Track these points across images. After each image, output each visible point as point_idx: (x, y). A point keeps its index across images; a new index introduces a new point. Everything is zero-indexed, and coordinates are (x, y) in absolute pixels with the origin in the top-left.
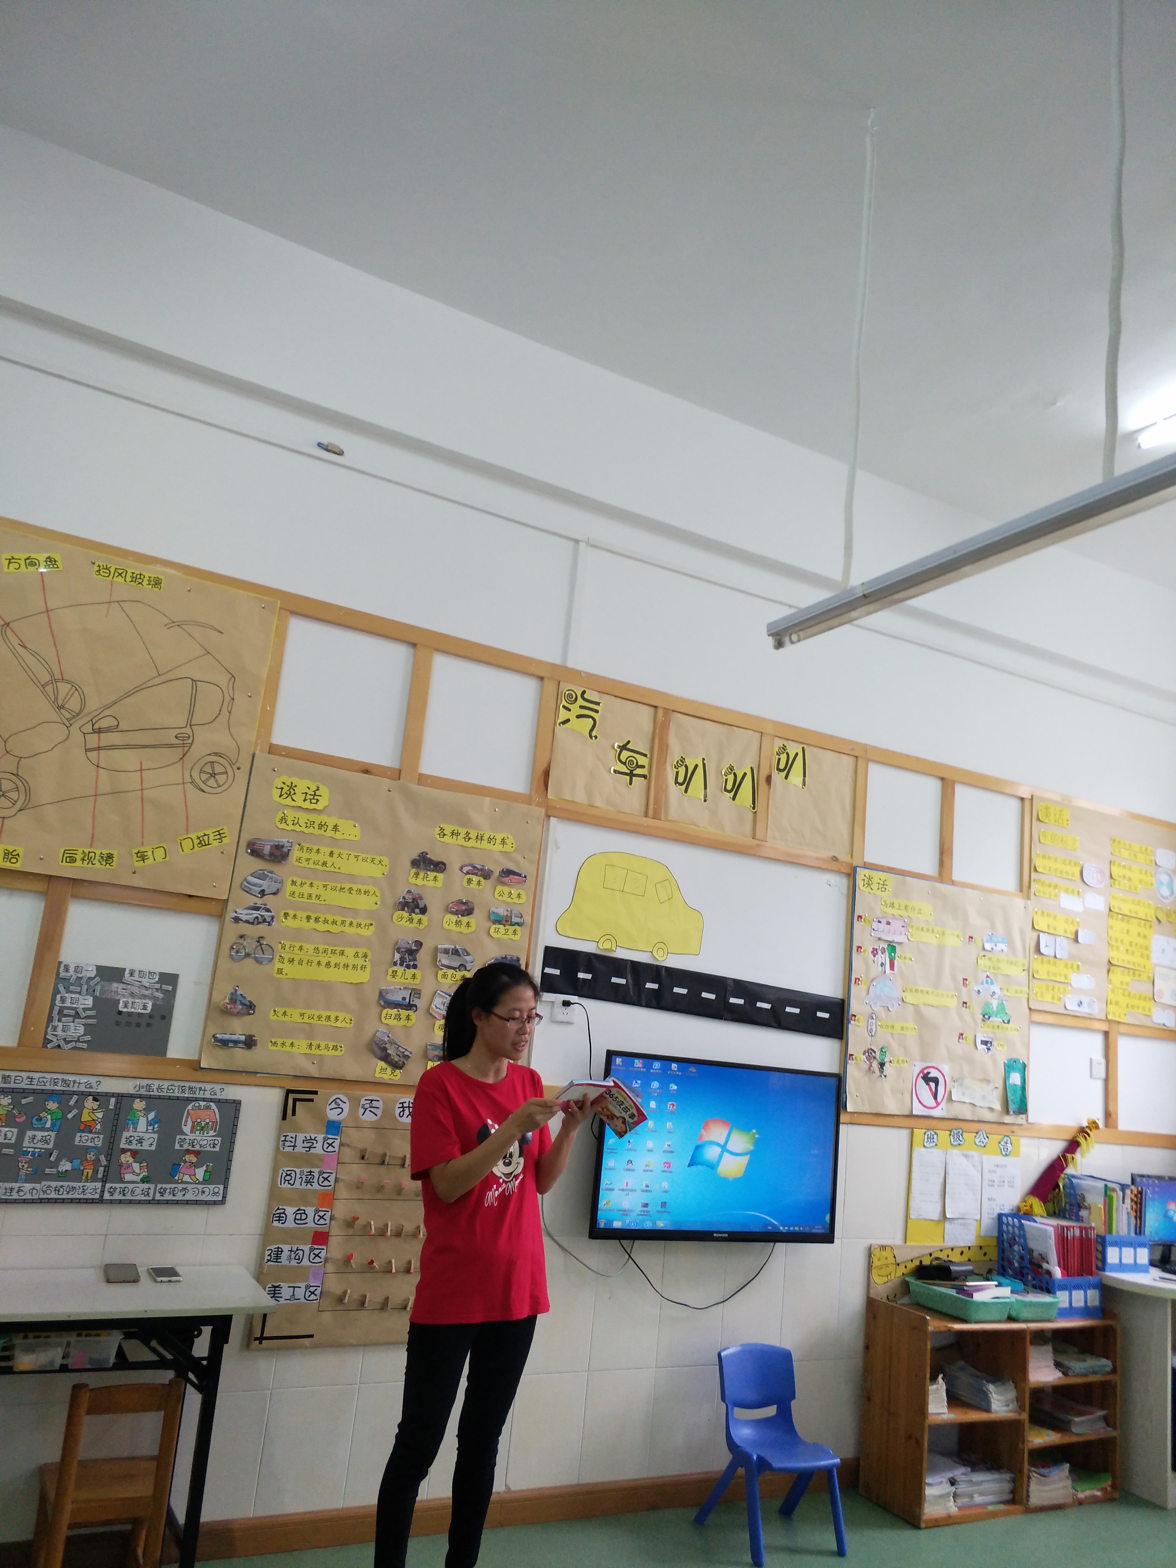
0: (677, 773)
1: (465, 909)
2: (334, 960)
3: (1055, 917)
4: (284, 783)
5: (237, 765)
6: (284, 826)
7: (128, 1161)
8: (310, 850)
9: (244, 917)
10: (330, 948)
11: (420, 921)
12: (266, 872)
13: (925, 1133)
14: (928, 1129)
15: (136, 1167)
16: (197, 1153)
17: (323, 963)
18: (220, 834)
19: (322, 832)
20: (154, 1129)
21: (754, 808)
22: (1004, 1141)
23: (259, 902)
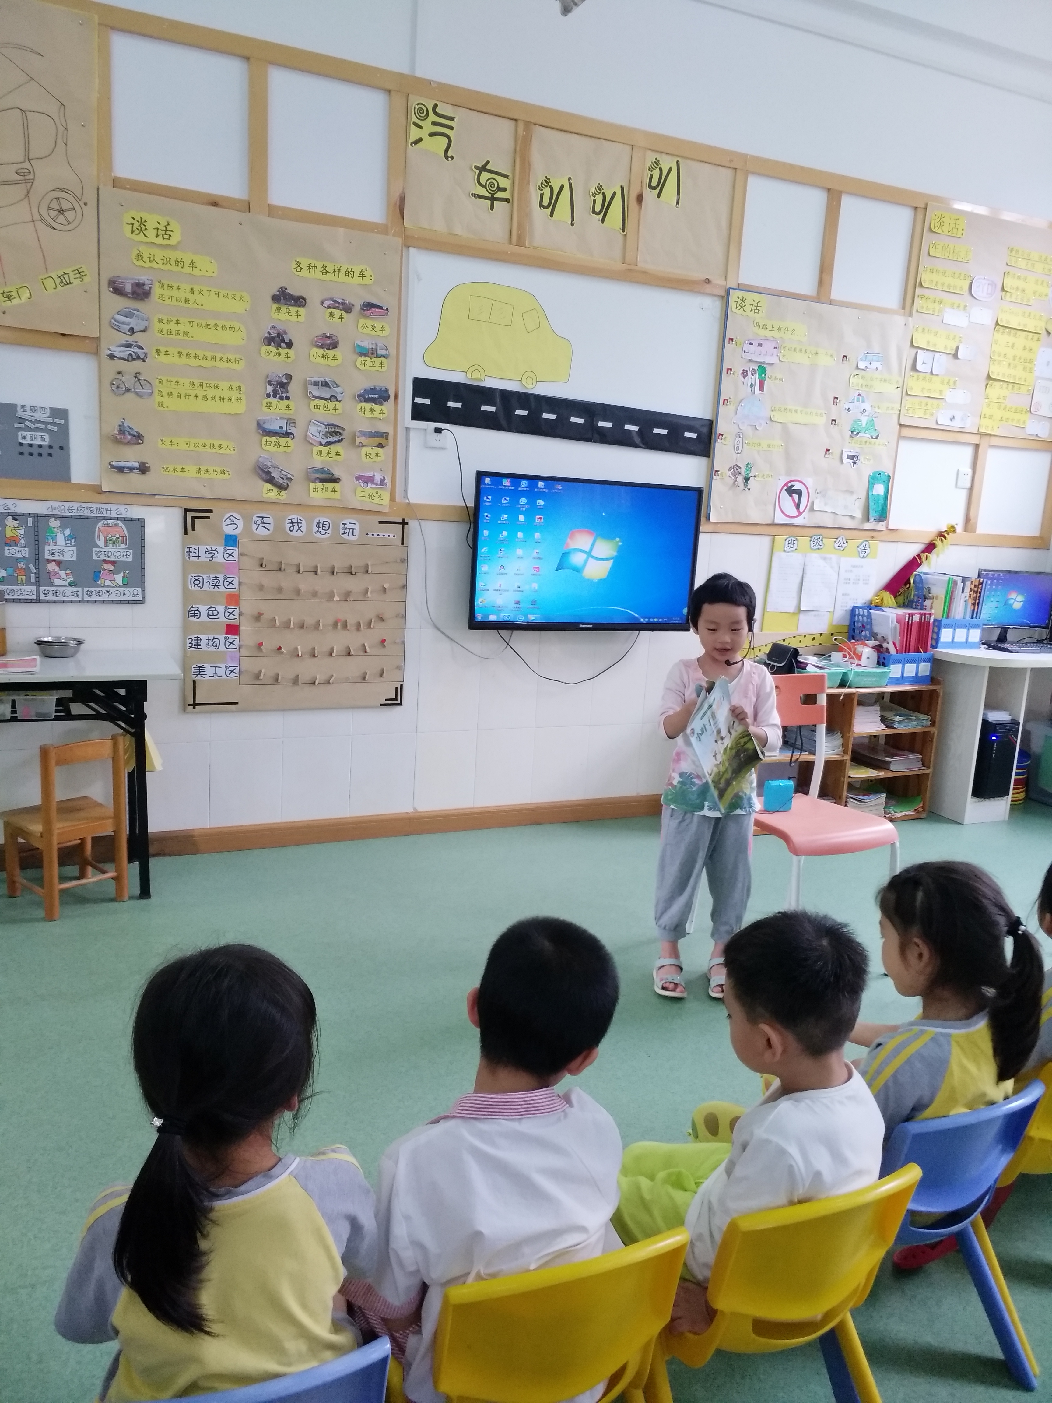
0: (542, 195)
1: (330, 343)
2: (210, 392)
3: (936, 334)
4: (134, 219)
5: (84, 200)
6: (140, 263)
7: (54, 569)
8: (171, 287)
9: (118, 354)
10: (205, 382)
11: (287, 355)
12: (132, 311)
13: (786, 540)
14: (790, 536)
15: (62, 574)
16: (113, 563)
17: (200, 396)
18: (79, 273)
19: (179, 268)
20: (71, 543)
21: (623, 231)
22: (862, 545)
23: (130, 339)
